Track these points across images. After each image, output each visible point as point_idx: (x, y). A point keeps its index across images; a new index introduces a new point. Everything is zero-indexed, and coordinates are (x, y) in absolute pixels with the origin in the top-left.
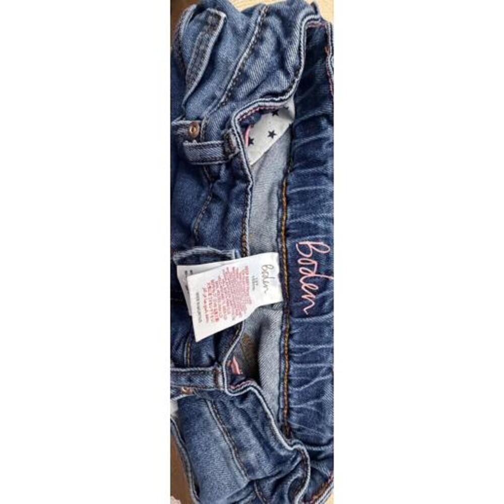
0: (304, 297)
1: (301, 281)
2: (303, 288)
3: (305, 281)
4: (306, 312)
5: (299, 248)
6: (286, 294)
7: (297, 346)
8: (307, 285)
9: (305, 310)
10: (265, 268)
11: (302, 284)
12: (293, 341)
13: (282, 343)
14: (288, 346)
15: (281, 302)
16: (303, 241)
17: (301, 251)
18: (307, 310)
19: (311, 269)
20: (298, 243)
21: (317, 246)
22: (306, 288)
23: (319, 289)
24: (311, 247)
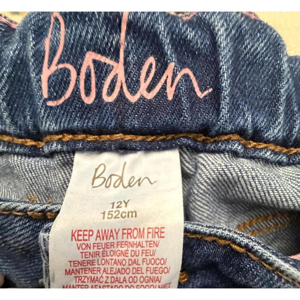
0: (170, 94)
1: (133, 99)
2: (150, 96)
3: (133, 90)
4: (206, 93)
5: (56, 99)
6: (163, 140)
7: (281, 119)
8: (144, 85)
9: (200, 95)
10: (98, 182)
11: (142, 98)
12: (268, 128)
13: (268, 155)
14: (276, 142)
15: (181, 155)
16: (40, 88)
17: (63, 93)
18: (202, 91)
19: (107, 73)
20: (45, 100)
21: (53, 52)
22: (150, 89)
23: (153, 54)
24: (54, 68)
